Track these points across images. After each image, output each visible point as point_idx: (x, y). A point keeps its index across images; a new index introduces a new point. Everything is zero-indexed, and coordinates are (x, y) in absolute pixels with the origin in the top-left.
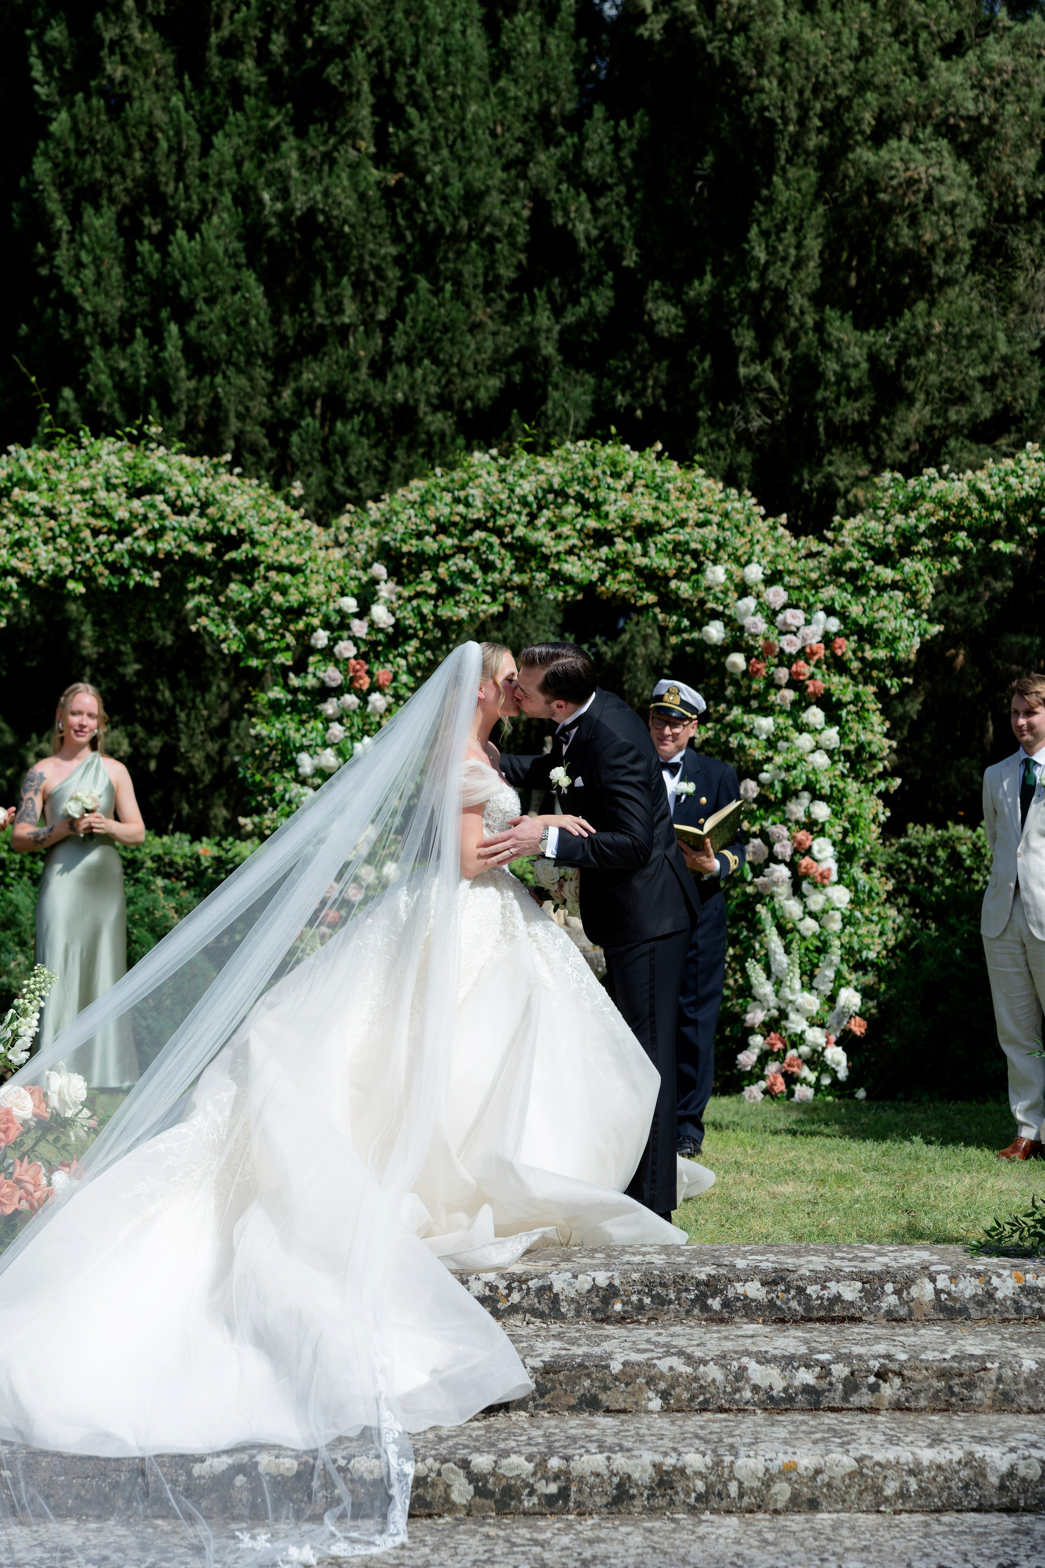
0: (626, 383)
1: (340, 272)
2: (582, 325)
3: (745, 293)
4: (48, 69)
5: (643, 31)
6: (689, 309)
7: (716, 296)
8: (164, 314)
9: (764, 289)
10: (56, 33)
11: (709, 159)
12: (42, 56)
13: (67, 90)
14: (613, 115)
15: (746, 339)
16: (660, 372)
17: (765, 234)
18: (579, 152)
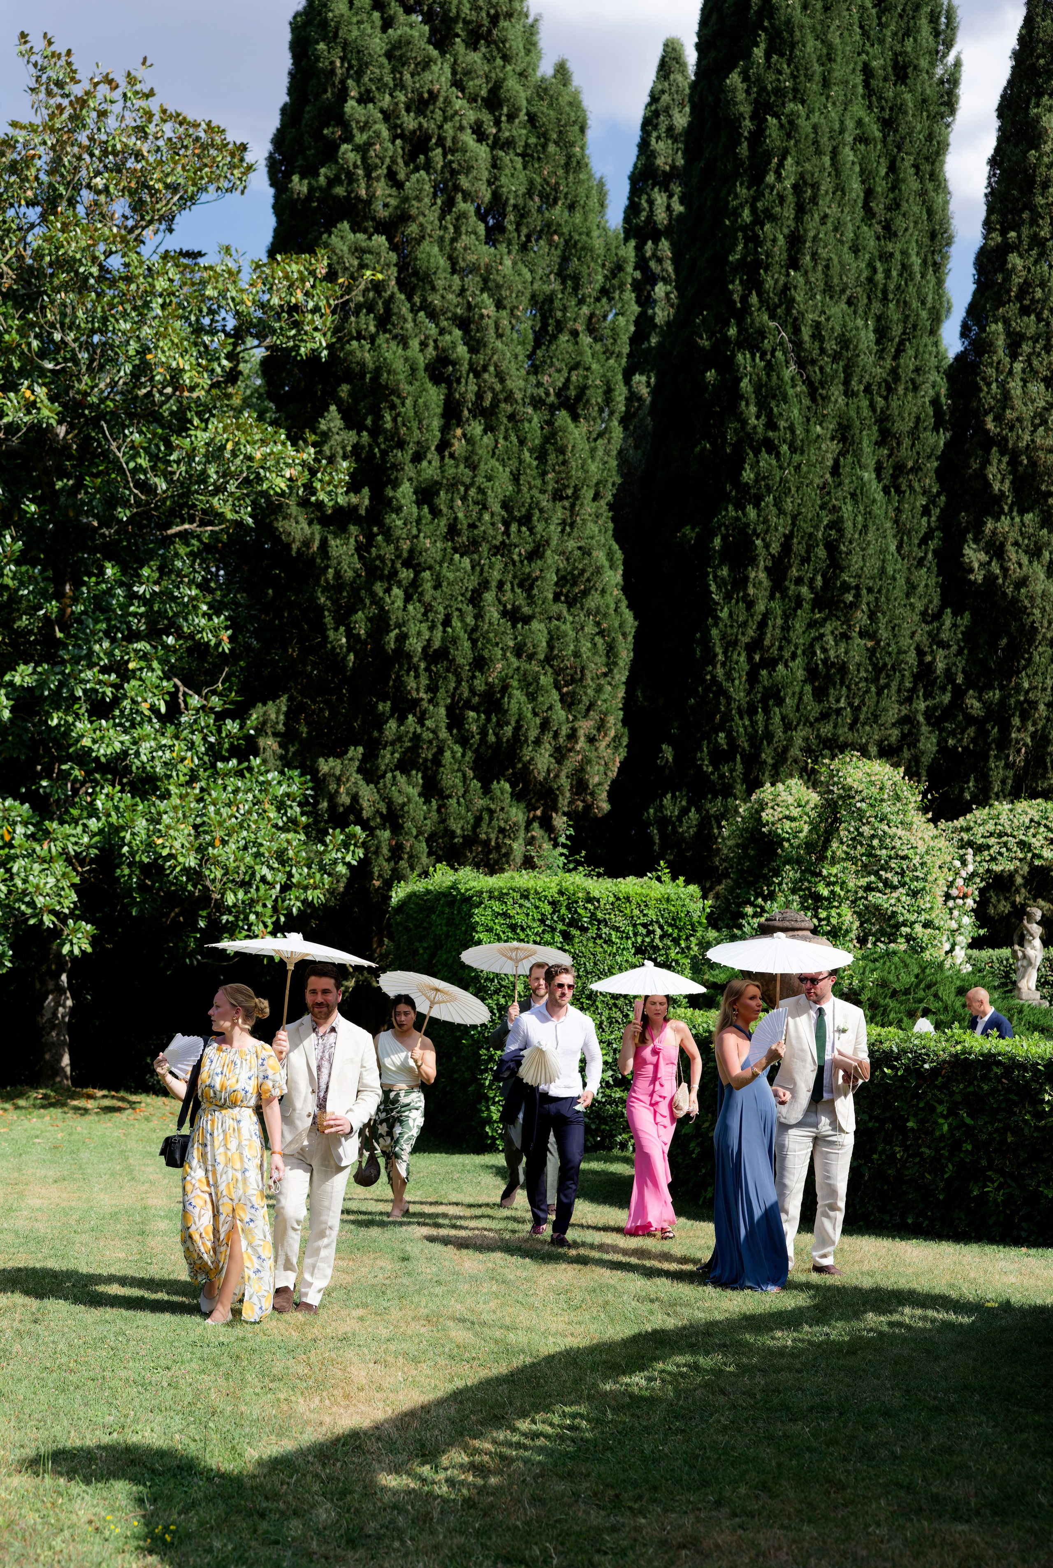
0: (953, 734)
1: (842, 683)
2: (935, 708)
3: (1018, 701)
4: (719, 587)
5: (972, 577)
6: (987, 705)
7: (1002, 701)
8: (771, 703)
9: (1026, 700)
10: (724, 572)
11: (1005, 641)
12: (715, 580)
13: (728, 597)
14: (955, 614)
15: (1016, 721)
16: (971, 731)
17: (1028, 676)
18: (939, 629)
